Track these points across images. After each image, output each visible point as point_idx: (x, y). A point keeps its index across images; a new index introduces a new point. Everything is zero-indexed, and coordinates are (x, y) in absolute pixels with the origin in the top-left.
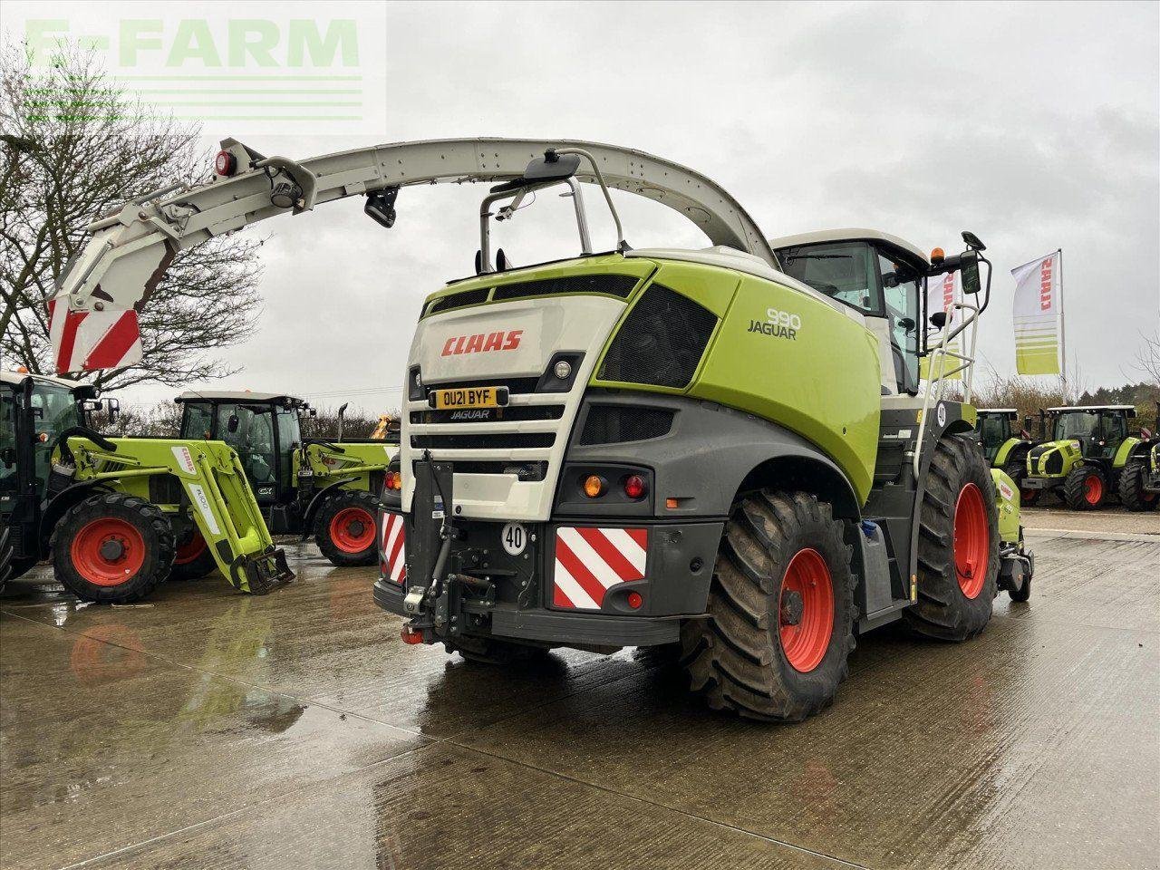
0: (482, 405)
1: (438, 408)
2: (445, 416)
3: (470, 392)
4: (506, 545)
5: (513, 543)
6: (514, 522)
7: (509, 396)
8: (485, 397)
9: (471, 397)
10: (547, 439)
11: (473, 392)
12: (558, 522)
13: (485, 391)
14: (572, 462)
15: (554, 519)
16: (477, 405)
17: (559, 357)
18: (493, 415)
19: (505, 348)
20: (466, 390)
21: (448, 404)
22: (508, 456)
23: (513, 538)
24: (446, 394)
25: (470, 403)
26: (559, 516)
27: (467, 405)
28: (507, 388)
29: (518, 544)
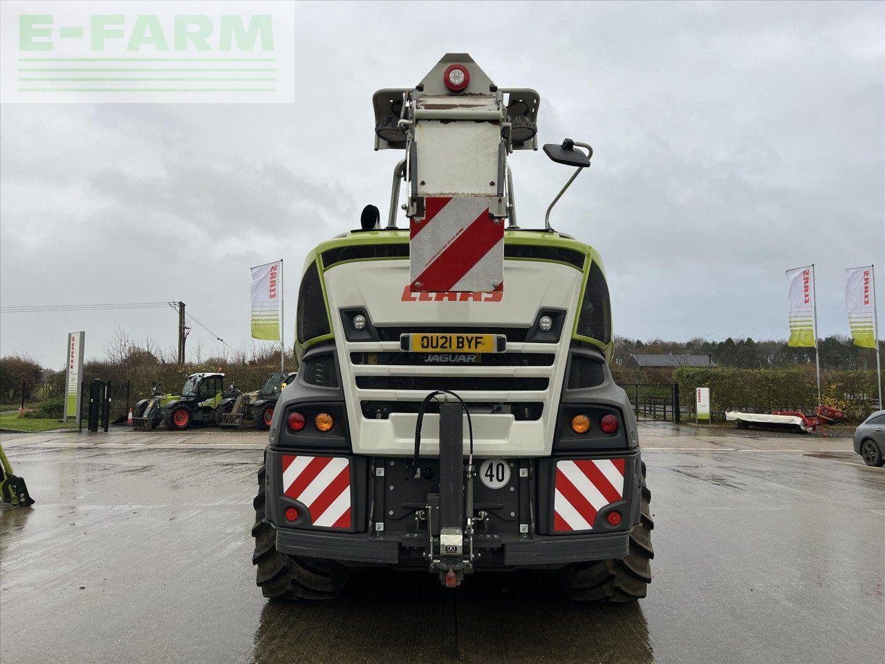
0: (473, 350)
1: (410, 351)
2: (418, 359)
3: (458, 338)
4: (486, 481)
5: (494, 478)
6: (496, 458)
7: (507, 343)
8: (477, 343)
9: (458, 342)
10: (542, 383)
11: (462, 338)
12: (559, 456)
13: (477, 338)
14: (567, 403)
15: (557, 454)
16: (466, 349)
17: (544, 312)
18: (487, 359)
19: (487, 299)
20: (454, 336)
21: (427, 347)
22: (505, 397)
23: (494, 473)
24: (423, 338)
25: (458, 347)
26: (560, 451)
27: (454, 349)
28: (504, 336)
29: (500, 478)
